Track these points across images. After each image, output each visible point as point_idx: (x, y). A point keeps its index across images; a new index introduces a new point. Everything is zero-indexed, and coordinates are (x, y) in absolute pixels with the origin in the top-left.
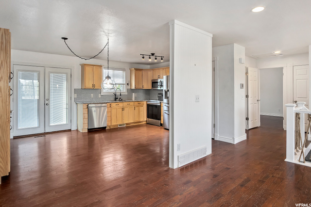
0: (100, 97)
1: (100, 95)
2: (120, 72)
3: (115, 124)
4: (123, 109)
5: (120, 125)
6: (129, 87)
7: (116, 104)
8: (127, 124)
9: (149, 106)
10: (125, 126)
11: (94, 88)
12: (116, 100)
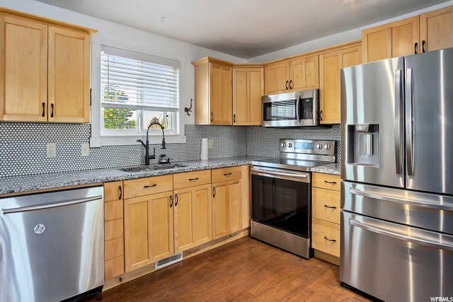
0: (85, 151)
1: (85, 146)
4: (173, 201)
5: (161, 262)
6: (191, 120)
7: (147, 182)
8: (187, 252)
10: (181, 259)
11: (51, 120)
12: (147, 163)
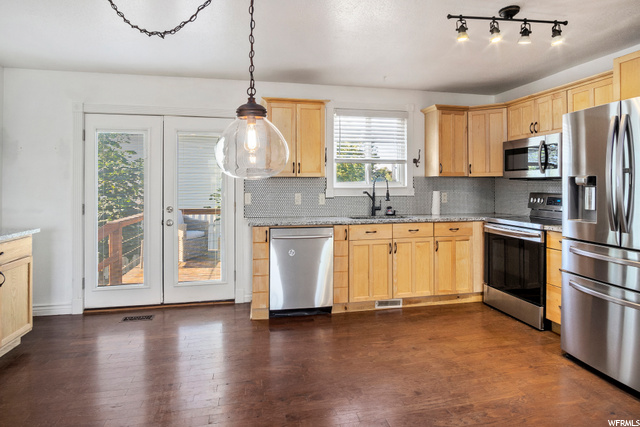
0: (322, 201)
1: (322, 196)
2: (393, 124)
3: (362, 298)
4: (392, 248)
5: (381, 303)
6: (420, 172)
7: (369, 228)
8: (406, 301)
9: (490, 239)
10: (401, 306)
11: (298, 175)
12: (373, 214)
